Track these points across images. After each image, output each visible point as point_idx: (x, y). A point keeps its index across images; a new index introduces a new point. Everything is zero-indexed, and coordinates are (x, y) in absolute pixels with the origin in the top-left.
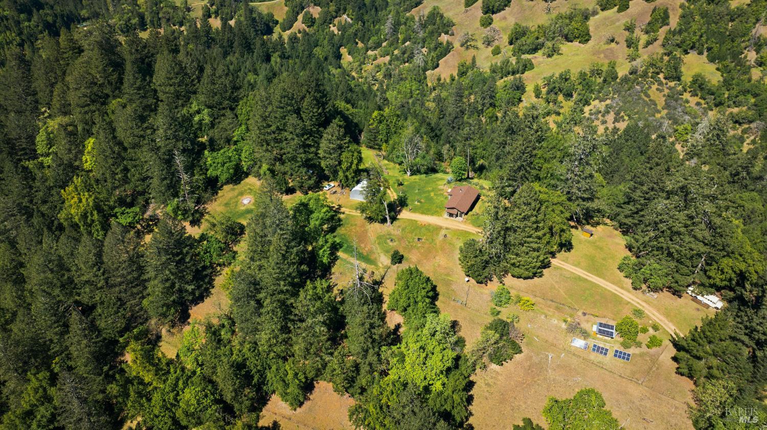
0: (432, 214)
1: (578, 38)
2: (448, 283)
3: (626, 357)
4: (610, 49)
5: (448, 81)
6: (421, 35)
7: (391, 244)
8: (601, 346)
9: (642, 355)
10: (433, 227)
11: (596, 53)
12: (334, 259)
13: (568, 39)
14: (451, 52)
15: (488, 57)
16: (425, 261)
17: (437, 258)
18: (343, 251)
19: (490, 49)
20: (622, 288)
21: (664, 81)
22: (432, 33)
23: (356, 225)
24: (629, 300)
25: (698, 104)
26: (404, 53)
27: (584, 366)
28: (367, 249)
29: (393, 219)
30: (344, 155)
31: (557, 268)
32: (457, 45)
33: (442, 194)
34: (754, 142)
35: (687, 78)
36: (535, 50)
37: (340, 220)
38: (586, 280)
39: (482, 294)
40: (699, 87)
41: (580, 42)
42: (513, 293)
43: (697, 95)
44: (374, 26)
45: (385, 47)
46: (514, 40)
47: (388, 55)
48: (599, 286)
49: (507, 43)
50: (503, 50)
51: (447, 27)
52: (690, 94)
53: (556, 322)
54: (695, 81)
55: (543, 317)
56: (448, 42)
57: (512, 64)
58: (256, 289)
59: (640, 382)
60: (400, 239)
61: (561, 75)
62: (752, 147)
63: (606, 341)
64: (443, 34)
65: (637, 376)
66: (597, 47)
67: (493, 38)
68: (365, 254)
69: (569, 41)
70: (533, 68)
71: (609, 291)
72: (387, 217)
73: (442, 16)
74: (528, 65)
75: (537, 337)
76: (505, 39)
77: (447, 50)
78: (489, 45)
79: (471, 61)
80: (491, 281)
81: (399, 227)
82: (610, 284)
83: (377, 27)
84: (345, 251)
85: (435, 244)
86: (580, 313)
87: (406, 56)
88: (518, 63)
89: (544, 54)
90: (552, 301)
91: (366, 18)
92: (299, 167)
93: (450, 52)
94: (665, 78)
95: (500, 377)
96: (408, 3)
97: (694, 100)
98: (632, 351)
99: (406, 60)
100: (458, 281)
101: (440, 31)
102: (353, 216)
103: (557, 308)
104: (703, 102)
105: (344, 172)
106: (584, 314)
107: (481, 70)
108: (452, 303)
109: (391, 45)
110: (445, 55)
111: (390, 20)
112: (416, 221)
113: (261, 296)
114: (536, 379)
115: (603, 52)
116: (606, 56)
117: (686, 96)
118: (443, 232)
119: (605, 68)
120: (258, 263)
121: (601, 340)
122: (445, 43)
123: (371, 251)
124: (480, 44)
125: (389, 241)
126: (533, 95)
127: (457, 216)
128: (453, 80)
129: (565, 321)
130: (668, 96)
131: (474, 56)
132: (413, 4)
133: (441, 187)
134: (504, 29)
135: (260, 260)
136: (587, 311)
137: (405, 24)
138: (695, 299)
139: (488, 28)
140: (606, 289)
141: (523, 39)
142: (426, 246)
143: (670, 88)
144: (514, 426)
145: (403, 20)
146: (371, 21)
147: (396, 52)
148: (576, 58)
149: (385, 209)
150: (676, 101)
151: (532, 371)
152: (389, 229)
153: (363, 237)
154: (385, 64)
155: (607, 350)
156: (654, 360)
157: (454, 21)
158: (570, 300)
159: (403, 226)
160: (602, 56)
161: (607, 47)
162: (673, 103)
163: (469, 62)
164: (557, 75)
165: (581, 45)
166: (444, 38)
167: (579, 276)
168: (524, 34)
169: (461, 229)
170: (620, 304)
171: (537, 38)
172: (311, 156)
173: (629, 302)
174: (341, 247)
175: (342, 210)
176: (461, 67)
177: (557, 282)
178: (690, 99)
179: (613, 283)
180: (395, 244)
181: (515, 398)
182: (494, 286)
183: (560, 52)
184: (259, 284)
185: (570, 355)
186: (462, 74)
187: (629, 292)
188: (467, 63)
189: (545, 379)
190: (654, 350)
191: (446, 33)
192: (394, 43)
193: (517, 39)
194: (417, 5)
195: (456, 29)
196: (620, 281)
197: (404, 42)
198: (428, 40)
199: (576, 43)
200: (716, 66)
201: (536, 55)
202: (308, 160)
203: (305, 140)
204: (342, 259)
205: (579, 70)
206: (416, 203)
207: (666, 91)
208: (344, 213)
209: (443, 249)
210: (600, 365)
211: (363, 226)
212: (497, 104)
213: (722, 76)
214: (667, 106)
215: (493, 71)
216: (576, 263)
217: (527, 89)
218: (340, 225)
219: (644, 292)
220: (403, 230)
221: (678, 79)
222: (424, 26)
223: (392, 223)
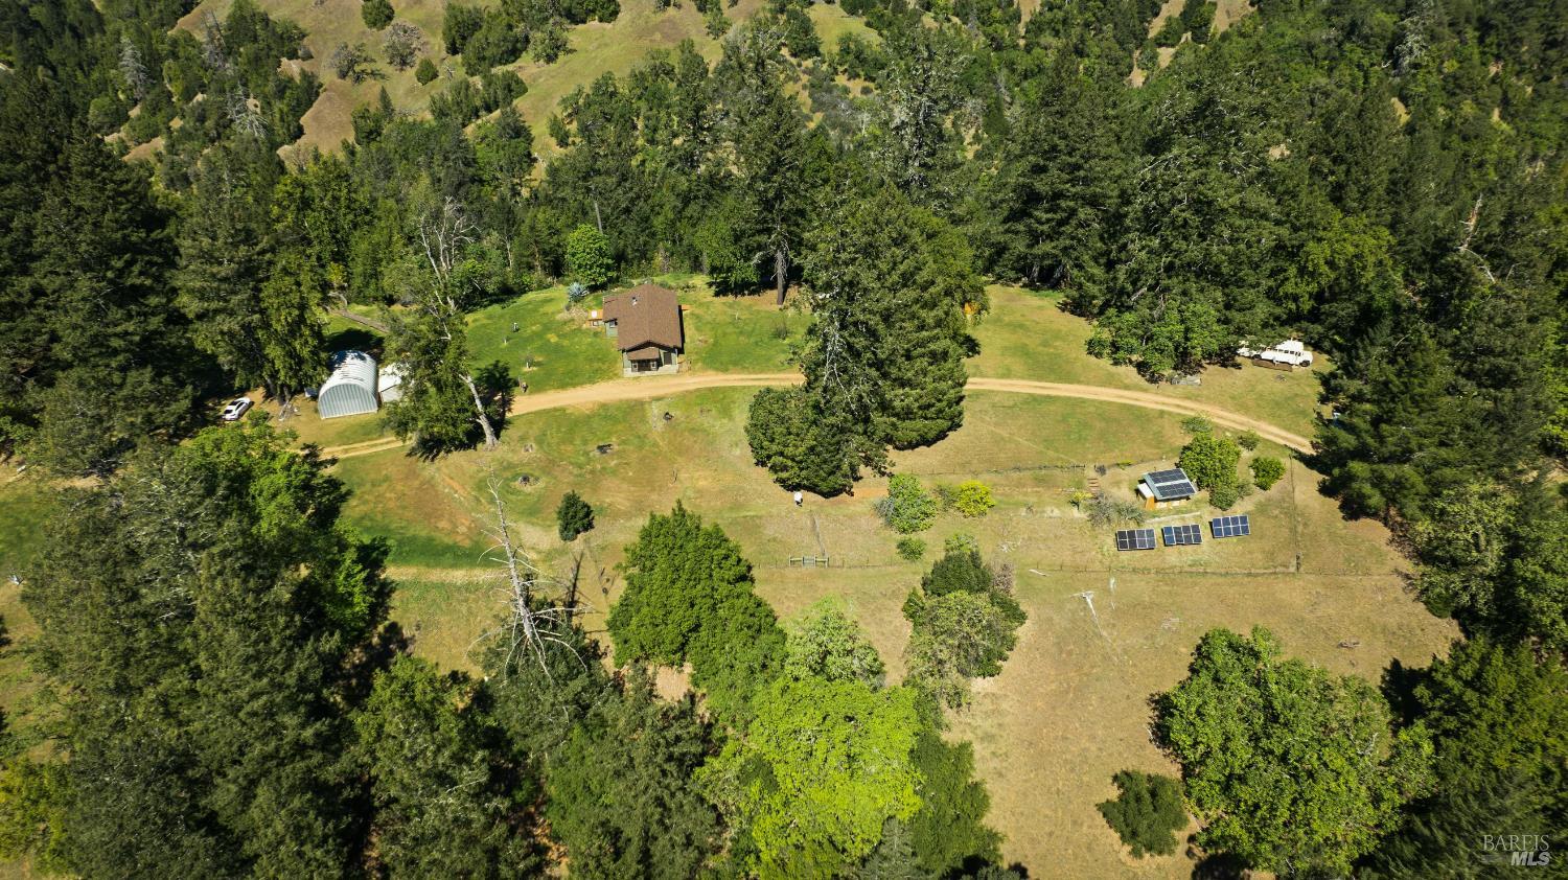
0: (591, 381)
1: (593, 11)
2: (752, 526)
3: (1241, 527)
4: (669, 20)
5: (341, 156)
6: (230, 68)
7: (528, 489)
8: (1178, 524)
9: (1262, 509)
10: (618, 409)
11: (644, 32)
12: (382, 593)
13: (576, 19)
14: (322, 96)
15: (411, 90)
16: (654, 497)
17: (683, 476)
18: (394, 561)
19: (411, 72)
20: (1127, 387)
21: (794, 61)
22: (256, 61)
23: (387, 479)
24: (1160, 407)
25: (866, 91)
26: (202, 119)
27: (1167, 588)
28: (462, 529)
29: (499, 425)
30: (268, 289)
31: (978, 395)
32: (327, 76)
33: (579, 329)
34: (977, 139)
35: (830, 45)
36: (514, 54)
37: (333, 484)
38: (1049, 397)
39: (851, 518)
40: (857, 57)
41: (601, 20)
42: (925, 486)
43: (858, 76)
44: (87, 75)
45: (139, 118)
46: (458, 42)
47: (155, 135)
48: (1083, 401)
49: (444, 53)
50: (442, 70)
51: (289, 41)
52: (846, 76)
53: (1057, 512)
54: (846, 51)
55: (1023, 512)
56: (304, 74)
57: (477, 91)
58: (191, 783)
59: (1292, 569)
60: (549, 466)
61: (597, 87)
62: (976, 147)
63: (1178, 511)
64: (284, 60)
65: (1281, 558)
66: (641, 22)
67: (408, 46)
68: (467, 543)
69: (577, 23)
70: (526, 90)
71: (1110, 403)
72: (483, 422)
73: (266, 21)
74: (514, 85)
75: (1037, 565)
76: (437, 45)
77: (310, 91)
78: (404, 63)
79: (379, 105)
80: (857, 479)
81: (523, 439)
82: (1099, 389)
83: (95, 75)
84: (404, 558)
85: (655, 445)
86: (1091, 473)
87: (209, 124)
88: (488, 84)
89: (537, 57)
90: (1018, 469)
91: (53, 55)
92: (124, 369)
93: (317, 94)
94: (794, 55)
95: (1005, 705)
96: (160, 6)
97: (856, 86)
98: (1239, 509)
99: (213, 133)
100: (774, 511)
101: (274, 53)
102: (363, 460)
103: (1040, 481)
104: (872, 85)
105: (284, 342)
106: (1102, 470)
107: (410, 119)
108: (791, 572)
109: (154, 109)
110: (310, 104)
111: (128, 51)
112: (563, 409)
113: (223, 796)
114: (1086, 669)
115: (656, 28)
116: (666, 36)
117: (841, 80)
118: (655, 411)
119: (675, 60)
120: (151, 693)
121: (1169, 512)
122: (298, 79)
123: (478, 530)
124: (382, 65)
125: (518, 484)
126: (553, 141)
127: (659, 364)
128: (353, 153)
129: (1076, 503)
130: (813, 86)
131: (383, 91)
132: (175, 7)
133: (565, 315)
134: (427, 24)
135: (154, 681)
136: (1104, 461)
137: (174, 55)
138: (1257, 360)
139: (389, 28)
140: (1101, 402)
141: (479, 35)
142: (634, 457)
143: (808, 72)
144: (1100, 807)
145: (164, 48)
146: (72, 61)
147: (176, 123)
148: (606, 52)
149: (472, 399)
150: (829, 90)
151: (1070, 653)
152: (498, 454)
153: (428, 501)
154: (158, 155)
155: (1196, 528)
156: (1291, 511)
157: (301, 25)
158: (1051, 453)
159: (534, 431)
160: (658, 36)
161: (661, 17)
162: (826, 98)
163: (375, 107)
164: (588, 90)
165: (605, 25)
166: (292, 68)
167: (1031, 395)
168: (476, 26)
169: (692, 388)
170: (1149, 420)
171: (510, 27)
172: (155, 322)
173: (1162, 413)
174: (385, 553)
175: (324, 456)
176: (361, 122)
177: (996, 424)
178: (850, 84)
179: (1103, 384)
180: (541, 484)
181: (1065, 738)
182: (870, 489)
183: (569, 46)
184: (194, 764)
185: (1127, 576)
186: (370, 135)
187: (1145, 391)
188: (372, 110)
189: (1106, 658)
190: (1276, 488)
191: (293, 55)
192: (161, 105)
193: (464, 38)
194: (187, 8)
195: (313, 42)
196: (1111, 375)
197: (188, 95)
198: (253, 78)
199: (594, 24)
200: (865, 19)
201: (518, 63)
202: (148, 338)
203: (121, 273)
204: (403, 585)
205: (628, 71)
206: (526, 369)
207: (805, 78)
208: (334, 461)
209: (682, 451)
210: (1198, 572)
211: (412, 474)
212: (486, 177)
213: (881, 35)
214: (818, 105)
215: (441, 113)
216: (1000, 371)
217: (534, 132)
218: (344, 498)
219: (1170, 380)
220: (540, 442)
221: (814, 51)
222: (229, 51)
223: (497, 435)
